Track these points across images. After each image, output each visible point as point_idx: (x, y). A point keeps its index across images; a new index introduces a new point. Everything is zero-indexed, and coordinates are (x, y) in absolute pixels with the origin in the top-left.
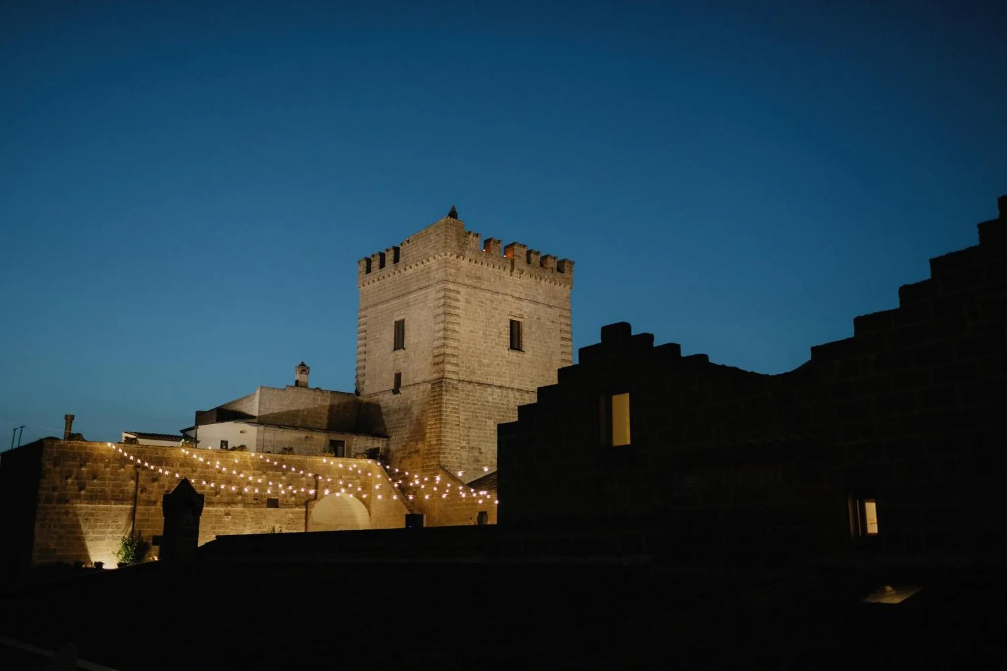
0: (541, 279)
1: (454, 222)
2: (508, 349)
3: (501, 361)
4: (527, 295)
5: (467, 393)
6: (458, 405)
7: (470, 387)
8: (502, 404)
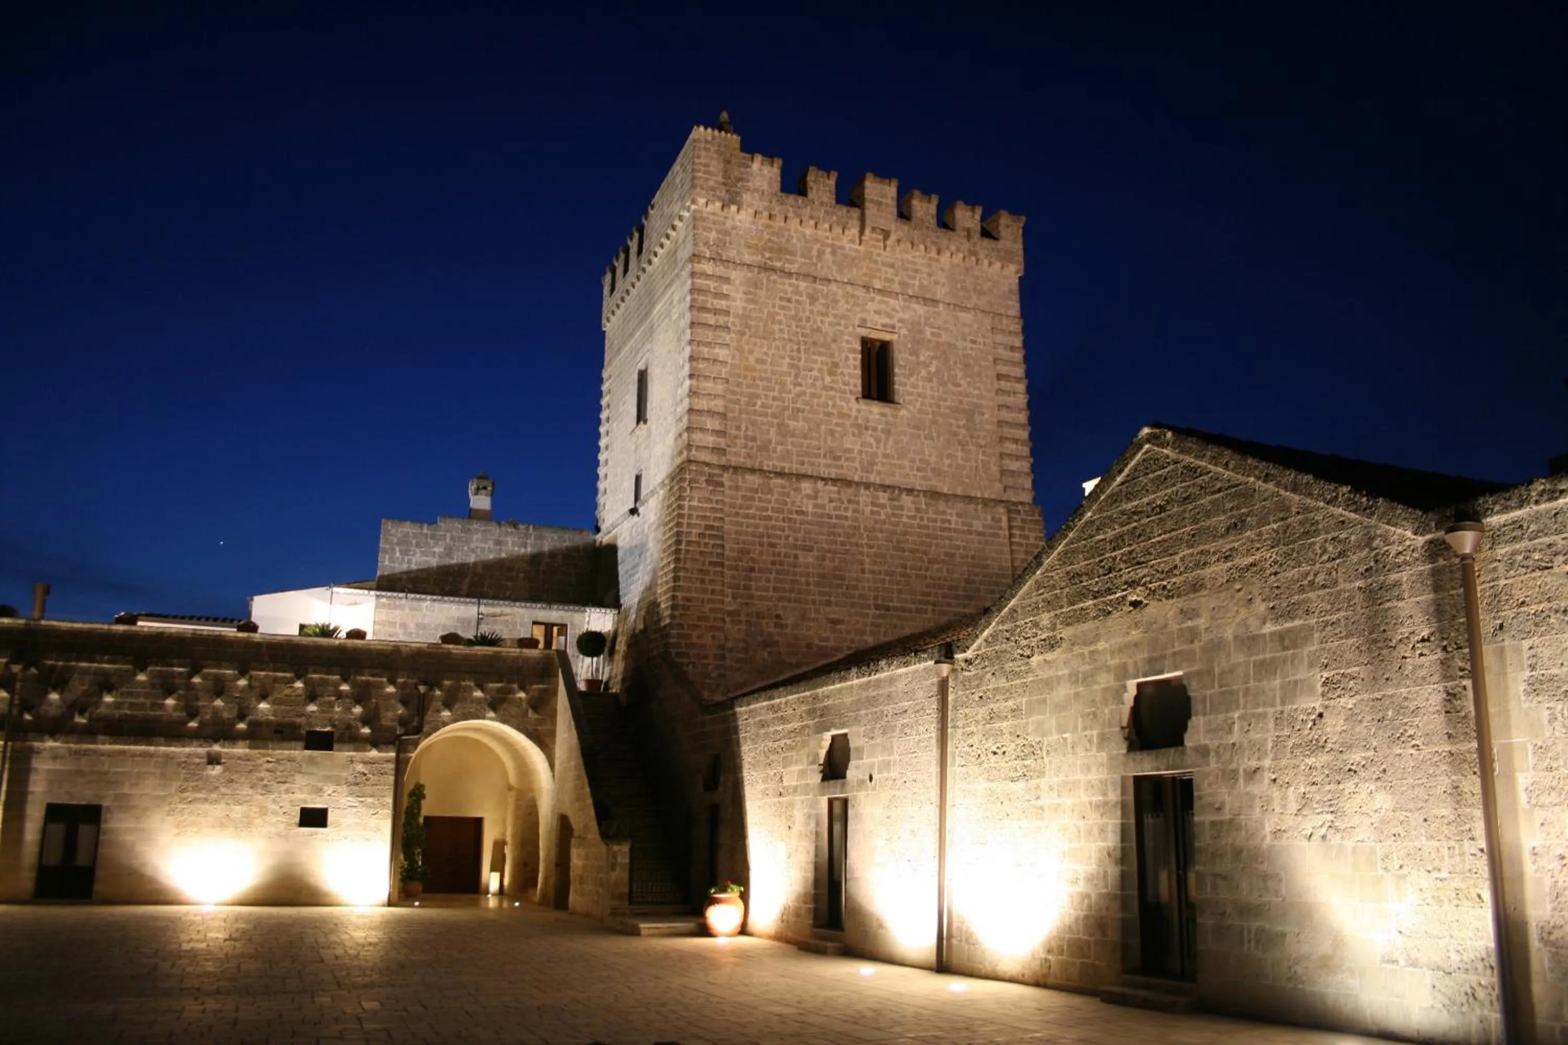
0: (939, 252)
1: (714, 138)
2: (857, 399)
3: (837, 424)
4: (903, 284)
5: (749, 494)
6: (721, 519)
7: (754, 480)
8: (838, 517)
